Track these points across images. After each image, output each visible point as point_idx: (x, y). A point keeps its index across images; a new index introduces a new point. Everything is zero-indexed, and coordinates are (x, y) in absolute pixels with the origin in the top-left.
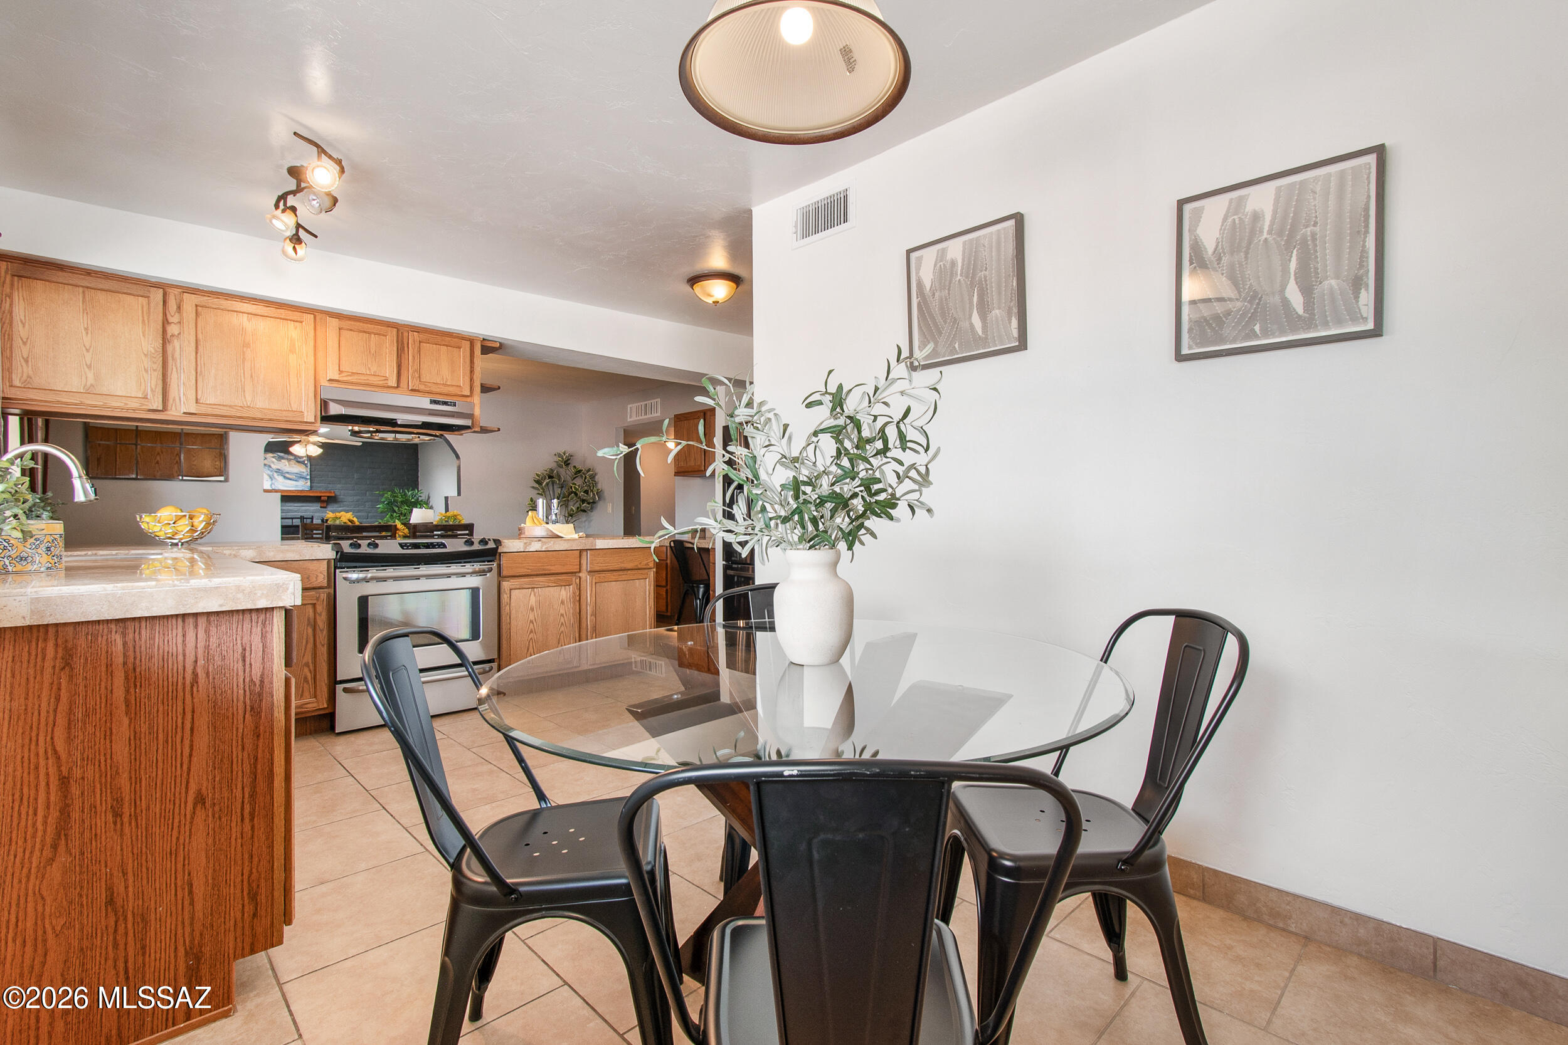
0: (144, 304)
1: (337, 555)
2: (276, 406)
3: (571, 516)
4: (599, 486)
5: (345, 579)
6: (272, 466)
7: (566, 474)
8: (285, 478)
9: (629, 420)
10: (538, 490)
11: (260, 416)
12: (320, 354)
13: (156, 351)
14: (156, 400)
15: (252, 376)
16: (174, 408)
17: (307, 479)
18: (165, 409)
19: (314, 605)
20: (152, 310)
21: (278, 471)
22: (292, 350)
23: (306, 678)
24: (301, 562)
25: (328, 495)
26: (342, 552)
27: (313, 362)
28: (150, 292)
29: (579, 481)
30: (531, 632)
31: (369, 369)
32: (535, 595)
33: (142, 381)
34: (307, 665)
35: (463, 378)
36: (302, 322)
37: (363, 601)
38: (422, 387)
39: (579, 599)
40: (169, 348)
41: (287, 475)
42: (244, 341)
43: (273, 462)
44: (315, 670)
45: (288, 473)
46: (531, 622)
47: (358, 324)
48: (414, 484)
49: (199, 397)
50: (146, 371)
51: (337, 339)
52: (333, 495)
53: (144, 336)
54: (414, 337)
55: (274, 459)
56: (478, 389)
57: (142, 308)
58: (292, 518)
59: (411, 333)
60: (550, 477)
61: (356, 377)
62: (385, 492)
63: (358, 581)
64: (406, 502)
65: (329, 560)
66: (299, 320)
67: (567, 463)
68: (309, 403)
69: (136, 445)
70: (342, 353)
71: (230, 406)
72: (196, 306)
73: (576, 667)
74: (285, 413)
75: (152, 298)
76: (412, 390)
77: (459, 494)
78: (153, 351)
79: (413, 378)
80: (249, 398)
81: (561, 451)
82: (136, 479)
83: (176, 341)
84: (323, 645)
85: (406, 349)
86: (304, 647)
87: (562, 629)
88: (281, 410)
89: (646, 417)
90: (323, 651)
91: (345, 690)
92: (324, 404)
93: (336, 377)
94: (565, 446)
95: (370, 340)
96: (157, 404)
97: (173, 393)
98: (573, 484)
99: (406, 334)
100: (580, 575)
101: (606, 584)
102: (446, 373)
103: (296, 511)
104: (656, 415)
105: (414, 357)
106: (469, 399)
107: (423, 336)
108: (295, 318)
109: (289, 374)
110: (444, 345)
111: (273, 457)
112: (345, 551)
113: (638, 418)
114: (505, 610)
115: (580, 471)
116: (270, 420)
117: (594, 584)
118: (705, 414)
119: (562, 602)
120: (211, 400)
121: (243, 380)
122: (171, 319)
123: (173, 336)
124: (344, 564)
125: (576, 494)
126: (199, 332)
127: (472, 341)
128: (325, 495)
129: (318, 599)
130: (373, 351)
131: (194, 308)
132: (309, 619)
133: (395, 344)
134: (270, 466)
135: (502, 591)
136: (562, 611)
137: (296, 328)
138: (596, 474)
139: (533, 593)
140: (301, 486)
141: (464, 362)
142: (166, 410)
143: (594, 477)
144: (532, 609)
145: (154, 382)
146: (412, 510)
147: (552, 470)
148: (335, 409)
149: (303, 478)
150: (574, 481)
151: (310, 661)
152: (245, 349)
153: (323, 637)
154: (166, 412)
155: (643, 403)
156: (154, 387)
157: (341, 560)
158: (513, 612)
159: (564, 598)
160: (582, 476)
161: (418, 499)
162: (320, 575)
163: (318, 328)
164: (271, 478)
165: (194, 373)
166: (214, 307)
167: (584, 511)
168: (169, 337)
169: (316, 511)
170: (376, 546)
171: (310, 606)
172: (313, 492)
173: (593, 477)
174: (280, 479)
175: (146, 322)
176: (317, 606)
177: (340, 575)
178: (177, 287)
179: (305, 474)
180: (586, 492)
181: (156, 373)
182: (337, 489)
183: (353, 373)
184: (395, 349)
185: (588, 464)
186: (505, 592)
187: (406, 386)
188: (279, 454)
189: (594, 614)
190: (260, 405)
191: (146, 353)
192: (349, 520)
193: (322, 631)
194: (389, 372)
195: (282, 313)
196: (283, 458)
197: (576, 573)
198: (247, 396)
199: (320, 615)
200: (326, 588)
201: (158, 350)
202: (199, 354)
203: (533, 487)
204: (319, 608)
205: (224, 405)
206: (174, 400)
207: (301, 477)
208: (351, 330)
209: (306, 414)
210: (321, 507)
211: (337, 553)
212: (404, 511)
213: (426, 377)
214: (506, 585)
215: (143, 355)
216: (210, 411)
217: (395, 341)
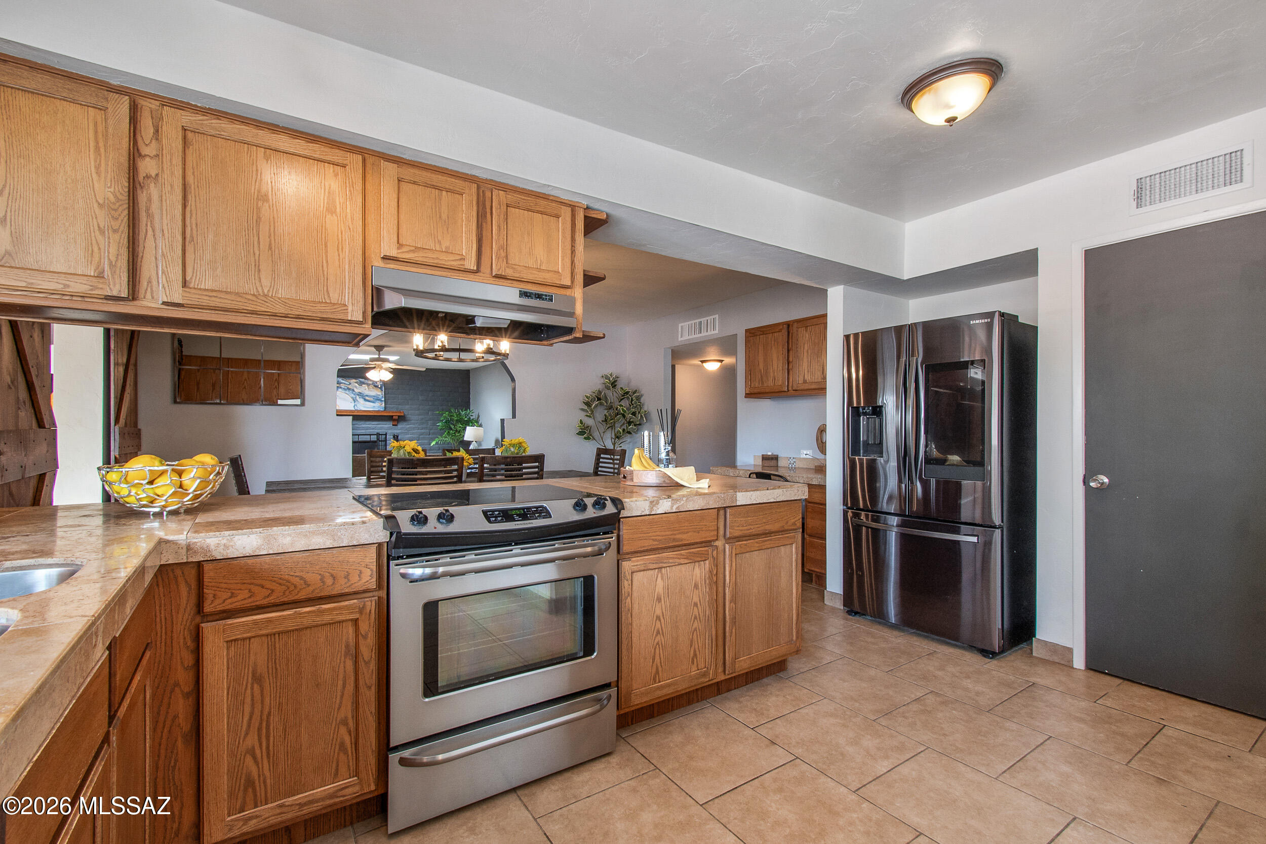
0: (99, 120)
1: (391, 537)
2: (306, 296)
3: (618, 437)
4: (645, 408)
5: (404, 576)
6: (355, 390)
7: (612, 396)
8: (365, 400)
9: (680, 339)
10: (587, 412)
11: (282, 310)
12: (370, 218)
13: (118, 200)
14: (117, 281)
15: (270, 248)
16: (149, 295)
17: (382, 401)
18: (133, 295)
19: (356, 621)
20: (110, 130)
21: (360, 394)
22: (331, 210)
23: (342, 745)
24: (335, 551)
25: (399, 414)
26: (399, 533)
27: (360, 229)
28: (107, 99)
29: (625, 403)
30: (658, 632)
31: (440, 242)
32: (662, 578)
33: (96, 249)
34: (344, 722)
35: (563, 260)
36: (344, 166)
37: (431, 610)
38: (509, 272)
39: (715, 580)
40: (142, 198)
41: (367, 398)
42: (259, 191)
43: (356, 387)
44: (357, 729)
45: (367, 396)
46: (658, 618)
47: (424, 173)
48: (466, 405)
49: (188, 278)
50: (102, 232)
51: (395, 196)
52: (402, 415)
53: (98, 173)
54: (499, 197)
55: (356, 384)
56: (580, 279)
57: (96, 124)
58: (370, 435)
59: (495, 192)
60: (599, 399)
61: (421, 254)
62: (444, 412)
63: (422, 579)
64: (460, 421)
65: (380, 545)
66: (340, 161)
67: (614, 384)
68: (355, 292)
69: (220, 370)
70: (402, 217)
71: (237, 294)
72: (184, 130)
73: (712, 680)
74: (319, 307)
75: (110, 110)
76: (498, 277)
77: (514, 416)
78: (112, 199)
79: (498, 258)
80: (266, 282)
81: (607, 372)
82: (220, 404)
83: (152, 185)
84: (369, 688)
85: (489, 215)
86: (339, 694)
87: (696, 625)
88: (314, 302)
89: (700, 335)
90: (369, 696)
91: (403, 762)
92: (378, 293)
93: (393, 252)
94: (611, 368)
95: (440, 199)
96: (120, 287)
97: (147, 269)
98: (621, 406)
99: (488, 194)
100: (717, 543)
101: (747, 555)
102: (540, 252)
103: (373, 429)
104: (713, 332)
105: (499, 227)
106: (568, 292)
107: (512, 198)
108: (335, 159)
109: (326, 246)
110: (538, 212)
111: (356, 382)
112: (403, 531)
113: (690, 337)
114: (626, 603)
115: (627, 393)
116: (298, 317)
117: (734, 555)
118: (789, 326)
119: (696, 586)
120: (208, 284)
121: (257, 253)
122: (145, 150)
123: (148, 177)
124: (401, 551)
125: (624, 416)
126: (189, 173)
127: (573, 207)
128: (396, 415)
129: (361, 611)
130: (444, 216)
131: (180, 134)
132: (347, 646)
133: (475, 208)
134: (353, 390)
135: (622, 575)
136: (696, 599)
137: (336, 175)
138: (642, 396)
139: (660, 575)
140: (376, 407)
141: (564, 237)
142: (134, 299)
143: (640, 399)
144: (659, 600)
145: (113, 250)
146: (466, 428)
147: (600, 392)
148: (392, 301)
149: (379, 400)
150: (620, 403)
151: (350, 716)
152: (260, 204)
153: (369, 674)
154: (135, 303)
155: (697, 321)
156: (113, 259)
157: (396, 546)
158: (636, 606)
159: (698, 579)
160: (628, 398)
161: (470, 418)
162: (364, 569)
163: (369, 177)
164: (354, 400)
165: (180, 238)
166: (213, 132)
167: (629, 433)
168: (141, 178)
169: (389, 428)
170: (450, 518)
171: (350, 623)
172: (387, 412)
173: (638, 398)
174: (361, 401)
175: (102, 150)
176: (361, 624)
177: (396, 570)
178: (155, 97)
179: (380, 397)
180: (634, 414)
181: (117, 236)
182: (406, 409)
183: (416, 248)
184: (475, 214)
185: (634, 385)
186: (625, 576)
187: (488, 271)
188: (361, 380)
189: (734, 600)
190: (282, 293)
191: (101, 202)
192: (413, 449)
193: (367, 663)
194: (467, 249)
195: (316, 150)
196: (364, 383)
197: (710, 541)
198: (263, 280)
199: (365, 637)
200: (374, 590)
201: (120, 197)
202: (188, 209)
203: (583, 410)
204: (364, 627)
205: (227, 292)
206: (149, 282)
207: (377, 399)
208: (415, 183)
209: (350, 308)
210: (393, 425)
211: (391, 534)
212: (459, 429)
213: (515, 258)
214: (626, 566)
215: (96, 205)
216: (206, 301)
217: (475, 203)
